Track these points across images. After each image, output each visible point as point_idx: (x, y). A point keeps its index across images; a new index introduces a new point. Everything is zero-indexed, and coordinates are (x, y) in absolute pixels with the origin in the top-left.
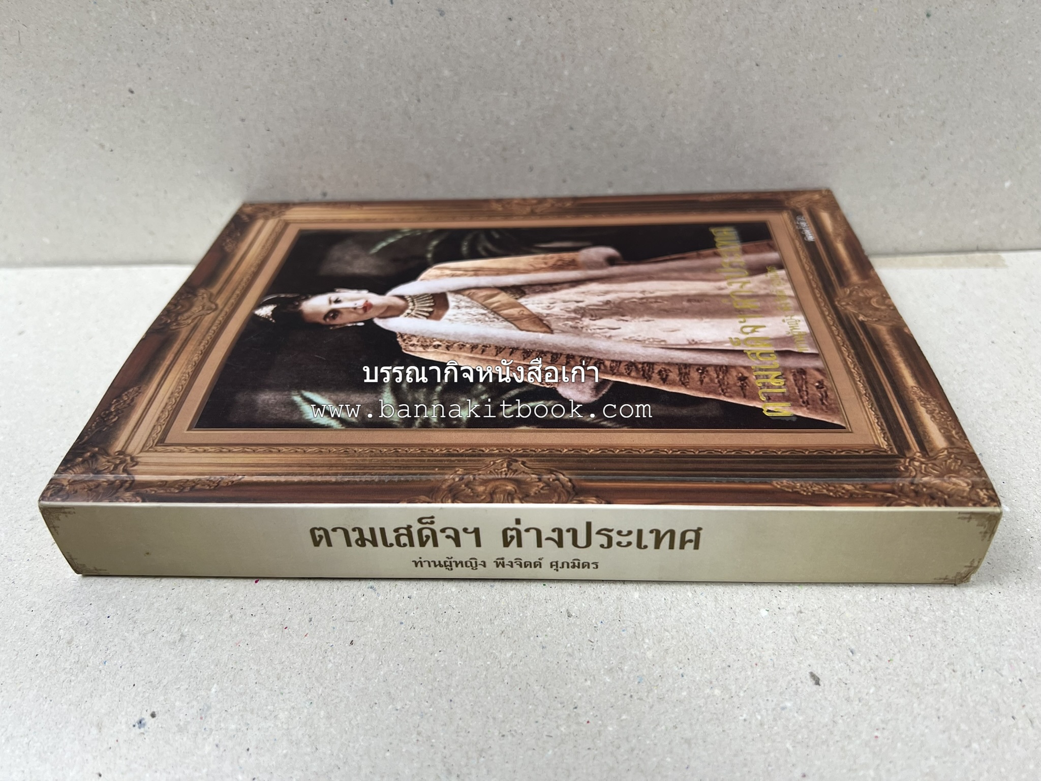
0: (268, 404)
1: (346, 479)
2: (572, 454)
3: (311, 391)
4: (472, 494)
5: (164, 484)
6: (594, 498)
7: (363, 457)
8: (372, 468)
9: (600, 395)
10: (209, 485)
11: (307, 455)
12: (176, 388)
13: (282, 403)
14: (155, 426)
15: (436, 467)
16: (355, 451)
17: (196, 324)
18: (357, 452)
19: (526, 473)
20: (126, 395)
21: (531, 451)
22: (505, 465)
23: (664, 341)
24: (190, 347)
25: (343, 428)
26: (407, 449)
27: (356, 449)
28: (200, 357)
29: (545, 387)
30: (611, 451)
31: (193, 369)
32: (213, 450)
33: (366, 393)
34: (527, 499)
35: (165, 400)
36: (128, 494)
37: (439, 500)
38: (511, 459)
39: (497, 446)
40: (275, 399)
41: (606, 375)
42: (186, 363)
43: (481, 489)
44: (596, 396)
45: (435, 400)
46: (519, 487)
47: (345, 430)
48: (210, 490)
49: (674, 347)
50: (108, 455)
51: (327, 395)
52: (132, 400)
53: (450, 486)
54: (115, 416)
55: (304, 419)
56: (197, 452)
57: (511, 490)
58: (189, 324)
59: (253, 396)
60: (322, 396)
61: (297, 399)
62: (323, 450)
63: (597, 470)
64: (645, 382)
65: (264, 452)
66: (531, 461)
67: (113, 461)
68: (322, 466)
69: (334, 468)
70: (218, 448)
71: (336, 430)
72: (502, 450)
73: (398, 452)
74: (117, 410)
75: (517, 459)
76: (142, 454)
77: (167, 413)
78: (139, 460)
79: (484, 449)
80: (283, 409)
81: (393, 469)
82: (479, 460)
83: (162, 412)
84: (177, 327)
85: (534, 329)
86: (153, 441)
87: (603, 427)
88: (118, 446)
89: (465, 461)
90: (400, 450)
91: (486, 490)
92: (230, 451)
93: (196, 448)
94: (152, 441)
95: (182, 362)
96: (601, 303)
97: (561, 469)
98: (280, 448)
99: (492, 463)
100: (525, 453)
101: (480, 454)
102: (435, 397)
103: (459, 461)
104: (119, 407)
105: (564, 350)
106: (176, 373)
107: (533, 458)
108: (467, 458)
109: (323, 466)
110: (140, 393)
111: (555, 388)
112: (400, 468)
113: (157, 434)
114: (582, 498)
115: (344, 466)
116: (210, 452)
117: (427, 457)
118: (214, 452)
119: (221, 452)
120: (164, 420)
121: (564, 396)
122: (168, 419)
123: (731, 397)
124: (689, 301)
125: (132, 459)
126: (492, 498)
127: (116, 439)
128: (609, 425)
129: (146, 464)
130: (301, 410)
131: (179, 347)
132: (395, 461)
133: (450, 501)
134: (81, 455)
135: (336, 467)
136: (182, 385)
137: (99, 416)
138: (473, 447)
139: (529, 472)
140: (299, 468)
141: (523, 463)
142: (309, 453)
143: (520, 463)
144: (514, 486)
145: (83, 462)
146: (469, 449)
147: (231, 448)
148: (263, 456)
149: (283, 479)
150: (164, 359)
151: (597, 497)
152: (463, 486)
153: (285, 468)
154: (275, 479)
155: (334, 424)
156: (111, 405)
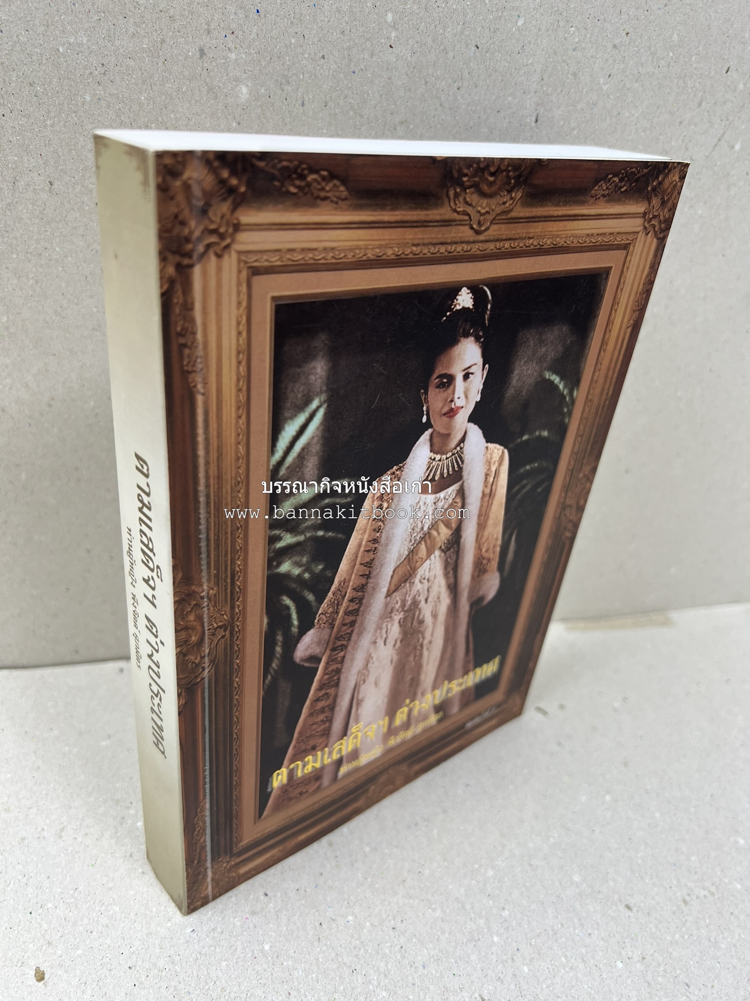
0: (309, 374)
1: (202, 499)
2: (233, 667)
3: (325, 414)
4: (185, 613)
5: (188, 307)
6: (184, 702)
7: (232, 501)
8: (217, 516)
9: (302, 663)
10: (189, 362)
11: (234, 448)
12: (339, 251)
13: (309, 391)
14: (279, 250)
15: (218, 571)
16: (239, 492)
17: (454, 221)
18: (238, 494)
19: (211, 644)
20: (335, 186)
21: (238, 637)
22: (220, 624)
23: (364, 681)
24: (410, 235)
25: (271, 467)
26: (241, 536)
27: (242, 491)
28: (393, 257)
29: (315, 619)
30: (237, 693)
31: (372, 257)
32: (241, 342)
33: (319, 470)
34: (181, 656)
35: (321, 245)
36: (171, 270)
37: (177, 590)
38: (229, 626)
39: (244, 609)
40: (316, 380)
41: (327, 658)
42: (383, 243)
43: (192, 617)
44: (302, 660)
45: (305, 536)
46: (194, 645)
47: (267, 471)
48: (182, 366)
49: (356, 692)
50: (234, 210)
51: (318, 433)
52: (325, 199)
53: (194, 592)
54: (299, 187)
55: (285, 423)
56: (239, 323)
57: (190, 641)
58: (455, 211)
59: (321, 353)
60: (318, 428)
61: (315, 404)
62: (241, 461)
63: (216, 691)
64: (316, 688)
65: (238, 401)
66: (226, 641)
67: (224, 223)
68: (219, 467)
69: (216, 481)
70: (244, 347)
71: (268, 461)
72: (239, 614)
73: (238, 529)
74: (309, 185)
75: (228, 630)
76: (234, 256)
77: (300, 257)
78: (226, 257)
79: (240, 599)
80: (300, 396)
81: (215, 535)
82: (226, 602)
83: (303, 250)
84: (452, 196)
85: (393, 581)
86: (256, 261)
87: (265, 677)
88: (248, 217)
89: (226, 590)
90: (240, 531)
91: (191, 621)
92: (239, 363)
93: (244, 321)
94: (255, 258)
95: (386, 237)
96: (421, 617)
97: (216, 666)
98: (244, 417)
99: (223, 613)
100: (235, 633)
101: (234, 599)
102: (308, 535)
103: (226, 586)
104: (315, 184)
105: (363, 615)
106: (368, 238)
107: (229, 641)
108: (229, 591)
109: (218, 469)
110: (337, 203)
111: (314, 626)
112: (217, 540)
113: (267, 260)
114: (183, 694)
115: (219, 488)
116: (238, 340)
117: (231, 557)
118: (238, 345)
119: (239, 353)
120: (289, 259)
121: (304, 637)
122: (291, 263)
123: (295, 747)
124: (412, 679)
125: (227, 247)
126: (181, 630)
127: (259, 209)
128: (267, 682)
129: (219, 269)
130: (299, 415)
131: (415, 218)
132: (226, 533)
133: (177, 599)
134: (234, 173)
135: (218, 483)
136: (345, 256)
137: (301, 163)
138: (244, 591)
139: (212, 645)
140: (215, 447)
141: (223, 637)
142: (237, 448)
143: (224, 634)
144: (196, 641)
145: (222, 182)
146: (241, 587)
147: (244, 363)
148: (233, 403)
149: (201, 438)
150: (394, 208)
151: (185, 703)
152: (195, 602)
153: (215, 433)
154: (200, 431)
155: (278, 455)
156: (317, 172)
